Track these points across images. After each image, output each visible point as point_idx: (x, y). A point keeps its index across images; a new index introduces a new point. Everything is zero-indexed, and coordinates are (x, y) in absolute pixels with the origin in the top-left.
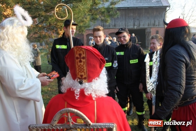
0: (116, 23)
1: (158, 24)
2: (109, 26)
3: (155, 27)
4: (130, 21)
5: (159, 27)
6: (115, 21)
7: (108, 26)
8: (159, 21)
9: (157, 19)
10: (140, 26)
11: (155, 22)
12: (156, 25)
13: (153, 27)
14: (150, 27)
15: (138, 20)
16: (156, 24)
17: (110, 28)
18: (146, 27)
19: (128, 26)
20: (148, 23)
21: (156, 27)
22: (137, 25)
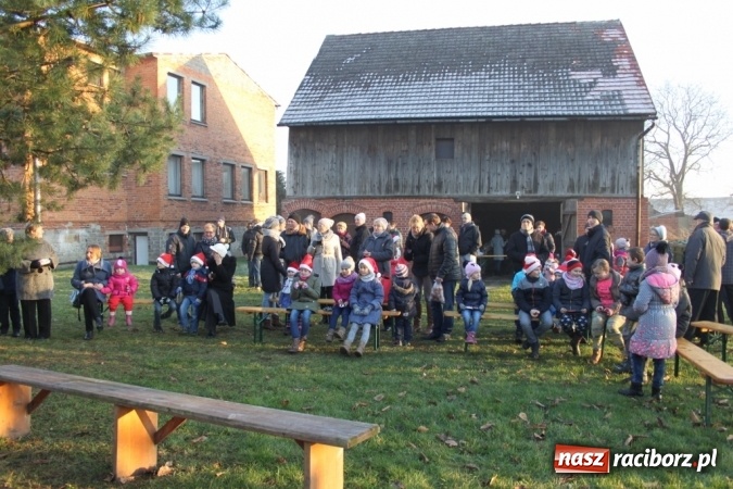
0: (444, 177)
1: (608, 184)
2: (418, 187)
3: (597, 195)
4: (499, 171)
5: (615, 195)
6: (438, 170)
7: (413, 187)
8: (613, 171)
9: (607, 166)
10: (536, 190)
11: (596, 175)
12: (604, 189)
13: (588, 194)
14: (576, 194)
15: (530, 165)
16: (601, 185)
17: (421, 193)
18: (561, 193)
19: (489, 188)
20: (571, 180)
21: (602, 195)
22: (525, 185)
